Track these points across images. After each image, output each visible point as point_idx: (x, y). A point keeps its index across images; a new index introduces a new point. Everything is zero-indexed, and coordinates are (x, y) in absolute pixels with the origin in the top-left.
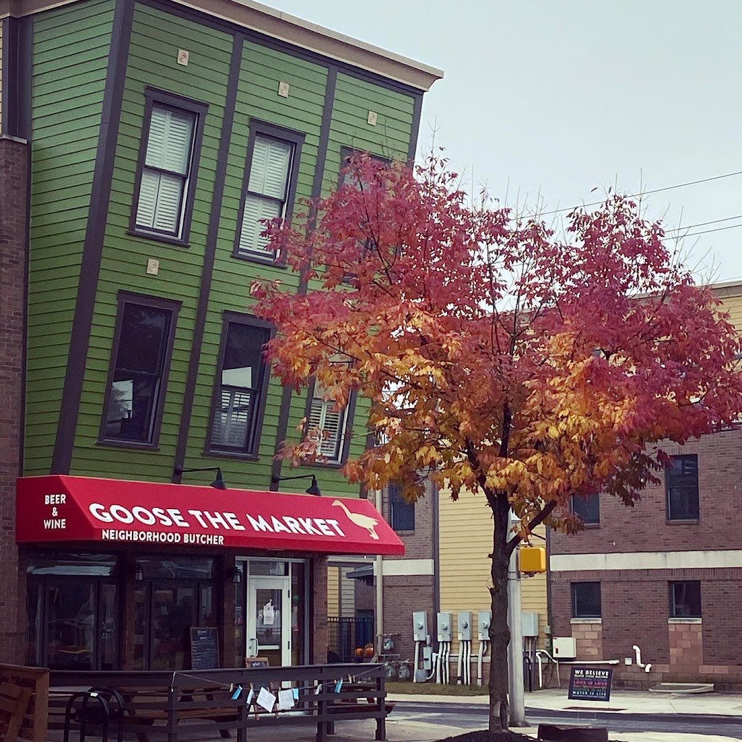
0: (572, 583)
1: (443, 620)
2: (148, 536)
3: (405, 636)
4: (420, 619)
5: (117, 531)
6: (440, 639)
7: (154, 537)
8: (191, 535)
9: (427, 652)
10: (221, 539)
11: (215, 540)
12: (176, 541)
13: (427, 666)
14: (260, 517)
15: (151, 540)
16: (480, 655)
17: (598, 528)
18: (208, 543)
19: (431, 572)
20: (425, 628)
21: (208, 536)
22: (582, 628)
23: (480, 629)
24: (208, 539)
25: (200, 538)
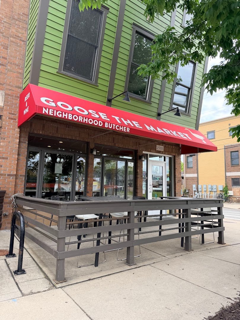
0: (232, 179)
1: (200, 187)
2: (80, 119)
3: (191, 190)
4: (194, 186)
5: (55, 111)
6: (199, 190)
7: (84, 120)
8: (109, 124)
9: (196, 193)
10: (128, 130)
11: (124, 129)
12: (99, 125)
13: (196, 196)
14: (151, 126)
15: (82, 121)
16: (209, 194)
17: (239, 166)
18: (120, 130)
19: (196, 176)
20: (195, 188)
21: (120, 126)
22: (235, 189)
23: (209, 188)
24: (120, 128)
25: (115, 126)
